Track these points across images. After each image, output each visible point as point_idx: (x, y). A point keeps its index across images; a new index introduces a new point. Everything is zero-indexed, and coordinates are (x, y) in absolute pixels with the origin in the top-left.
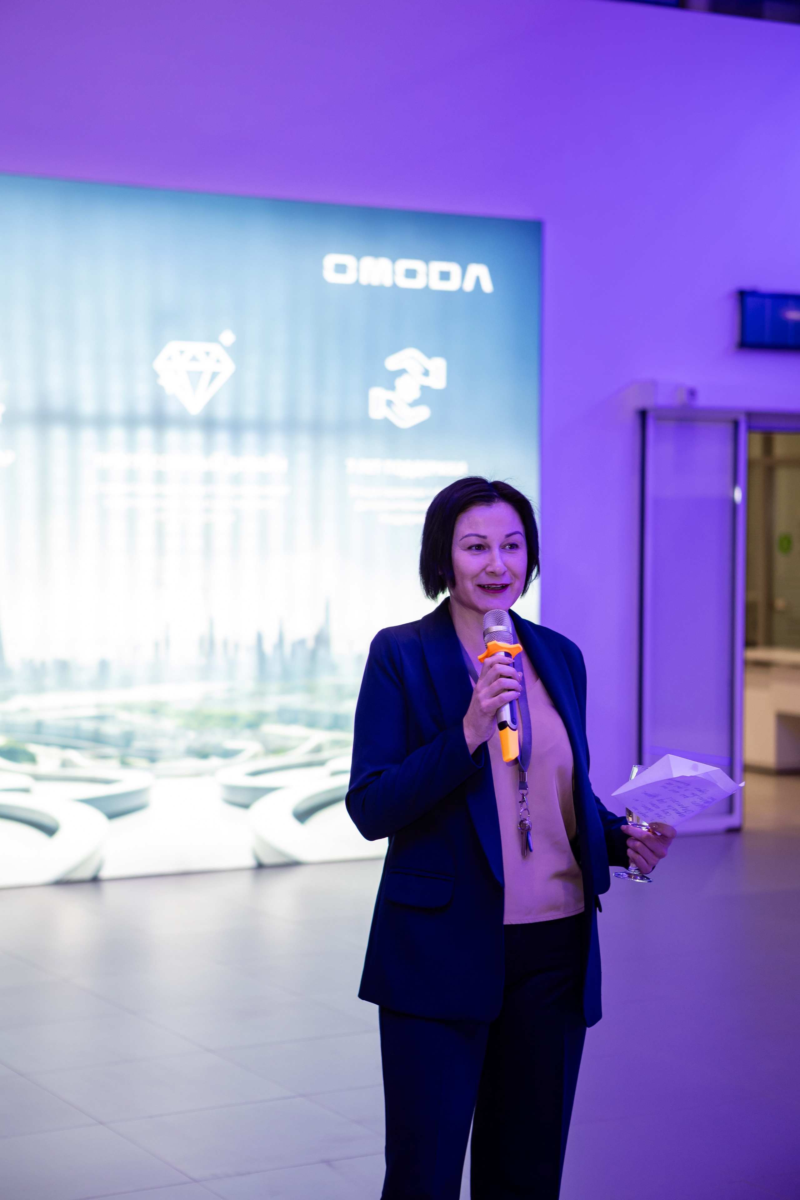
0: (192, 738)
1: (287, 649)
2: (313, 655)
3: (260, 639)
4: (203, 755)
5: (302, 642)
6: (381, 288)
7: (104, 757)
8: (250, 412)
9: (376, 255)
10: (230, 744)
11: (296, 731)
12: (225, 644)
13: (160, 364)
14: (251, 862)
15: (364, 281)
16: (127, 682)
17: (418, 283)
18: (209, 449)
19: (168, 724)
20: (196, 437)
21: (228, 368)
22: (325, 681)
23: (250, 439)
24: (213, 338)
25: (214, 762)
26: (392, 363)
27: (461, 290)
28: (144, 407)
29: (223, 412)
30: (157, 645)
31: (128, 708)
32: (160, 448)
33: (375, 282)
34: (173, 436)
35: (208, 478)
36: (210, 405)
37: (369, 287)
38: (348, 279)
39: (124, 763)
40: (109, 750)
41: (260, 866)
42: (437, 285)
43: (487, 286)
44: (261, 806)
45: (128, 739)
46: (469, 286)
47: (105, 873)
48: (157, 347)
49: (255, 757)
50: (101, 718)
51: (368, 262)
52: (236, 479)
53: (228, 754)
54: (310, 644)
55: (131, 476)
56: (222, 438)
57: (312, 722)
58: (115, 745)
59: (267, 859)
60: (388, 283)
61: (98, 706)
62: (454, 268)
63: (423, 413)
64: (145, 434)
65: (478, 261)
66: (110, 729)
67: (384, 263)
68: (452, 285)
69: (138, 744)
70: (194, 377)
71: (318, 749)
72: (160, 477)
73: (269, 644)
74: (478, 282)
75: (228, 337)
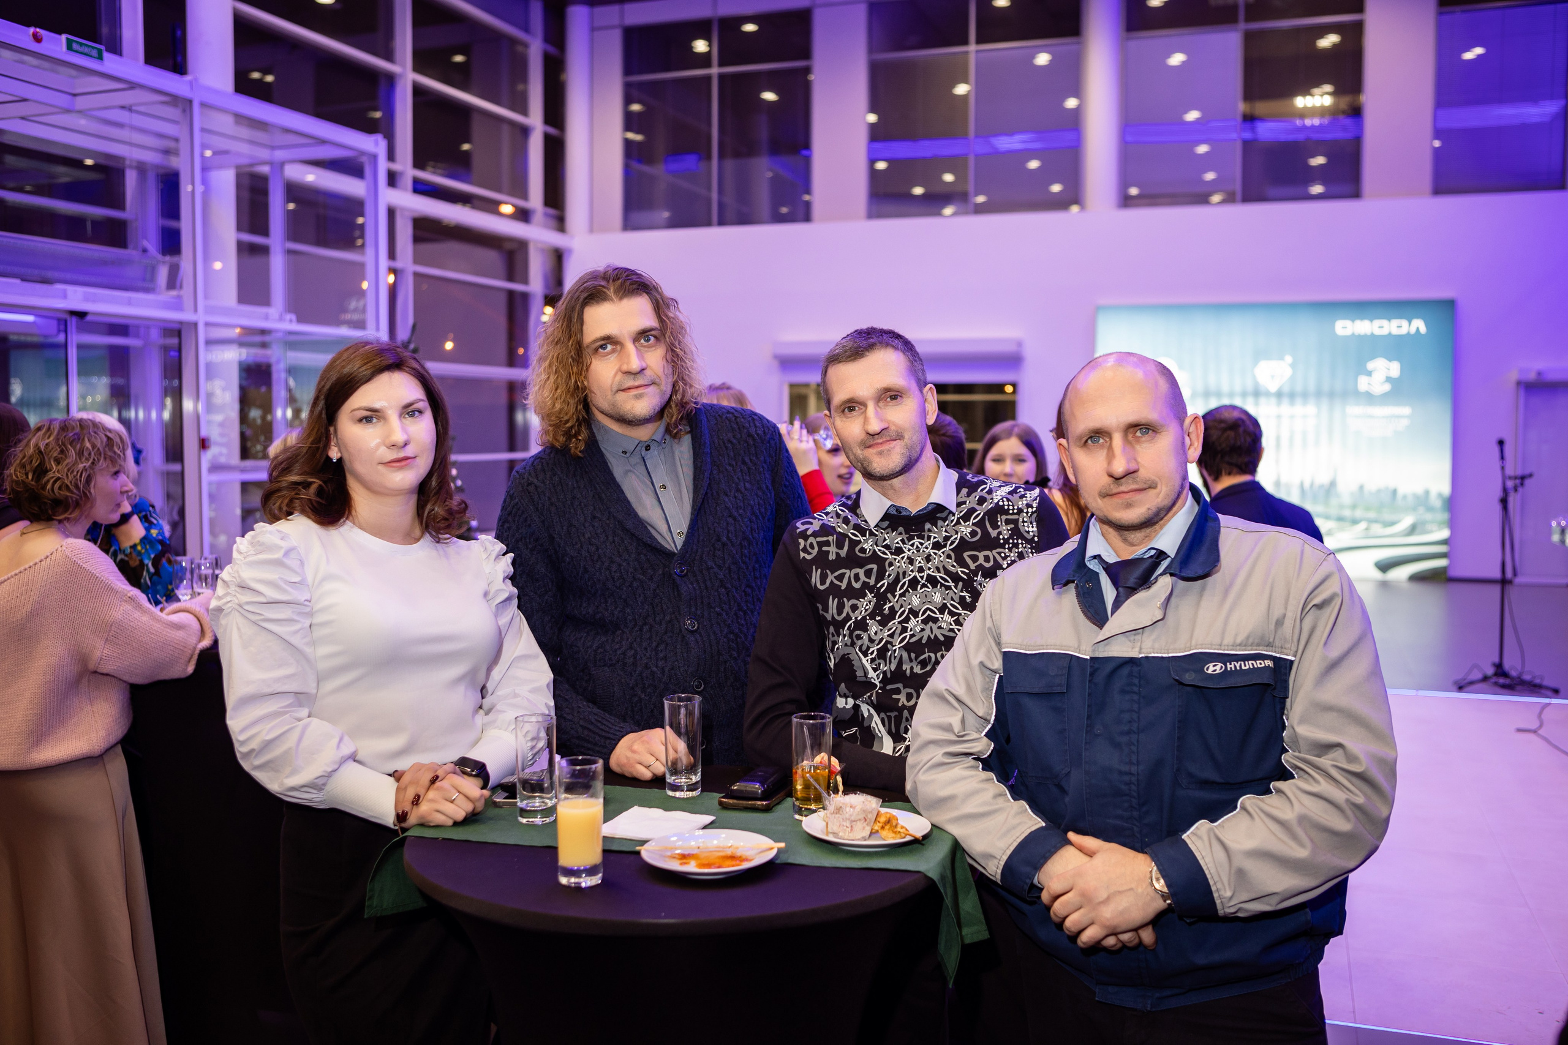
1: (1316, 487)
2: (1328, 490)
3: (1301, 484)
5: (1321, 486)
6: (1364, 335)
8: (1299, 388)
9: (1362, 319)
12: (1286, 484)
13: (1257, 370)
15: (1356, 333)
17: (1384, 331)
18: (1279, 404)
20: (1273, 400)
21: (1289, 372)
22: (1334, 501)
23: (1299, 401)
24: (1282, 358)
26: (1370, 365)
27: (1408, 333)
28: (1250, 387)
29: (1286, 389)
32: (1256, 405)
33: (1362, 332)
34: (1262, 400)
35: (1279, 417)
36: (1280, 387)
37: (1359, 336)
38: (1348, 332)
42: (1395, 331)
43: (1423, 329)
46: (1413, 330)
48: (1256, 361)
51: (1358, 323)
52: (1292, 417)
54: (1327, 485)
56: (1285, 400)
57: (1327, 518)
60: (1369, 333)
62: (1404, 323)
63: (1387, 387)
65: (1417, 318)
67: (1367, 323)
68: (1403, 331)
70: (1272, 377)
73: (1307, 485)
74: (1418, 328)
75: (1289, 359)
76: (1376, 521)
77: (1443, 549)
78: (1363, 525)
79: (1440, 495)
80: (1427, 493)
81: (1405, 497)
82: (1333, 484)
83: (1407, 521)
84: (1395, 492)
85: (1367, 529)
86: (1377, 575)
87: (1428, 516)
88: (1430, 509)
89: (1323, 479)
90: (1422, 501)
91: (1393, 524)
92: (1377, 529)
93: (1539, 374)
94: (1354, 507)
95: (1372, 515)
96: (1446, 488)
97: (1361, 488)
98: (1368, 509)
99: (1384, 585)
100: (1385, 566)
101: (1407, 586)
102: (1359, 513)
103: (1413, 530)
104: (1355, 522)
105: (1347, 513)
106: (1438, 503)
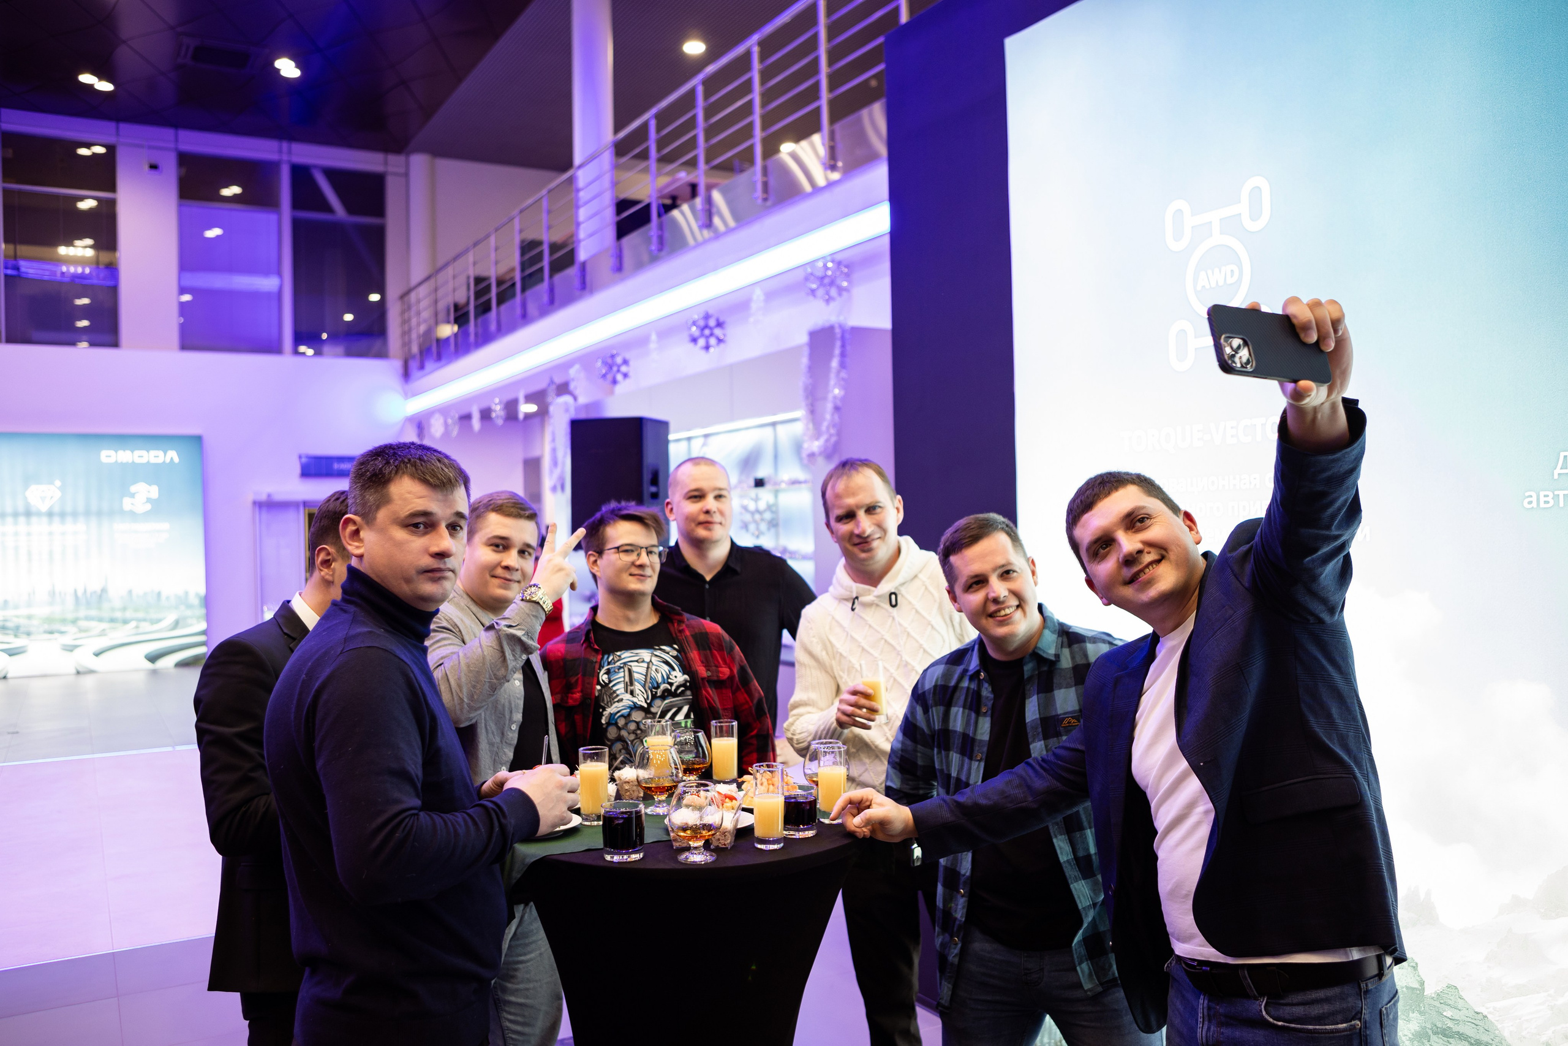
0: (46, 627)
1: (88, 595)
2: (100, 596)
3: (75, 591)
4: (51, 632)
5: (95, 592)
6: (127, 464)
7: (7, 634)
8: (69, 508)
9: (123, 449)
10: (63, 629)
11: (93, 624)
12: (60, 593)
13: (28, 494)
14: (74, 671)
15: (119, 461)
16: (16, 607)
17: (144, 460)
18: (51, 523)
19: (35, 622)
20: (45, 519)
21: (58, 494)
22: (105, 605)
23: (69, 519)
24: (51, 483)
25: (56, 635)
26: (133, 489)
27: (164, 462)
28: (21, 508)
29: (56, 509)
30: (29, 595)
31: (17, 617)
32: (28, 523)
33: (125, 461)
34: (34, 519)
35: (51, 534)
36: (51, 507)
37: (122, 464)
38: (112, 460)
39: (16, 636)
40: (9, 632)
41: (78, 673)
42: (153, 460)
43: (176, 460)
44: (77, 651)
45: (17, 628)
46: (168, 460)
47: (9, 676)
48: (26, 486)
49: (75, 633)
50: (5, 620)
51: (121, 453)
52: (63, 534)
53: (62, 633)
54: (99, 592)
55: (16, 534)
56: (56, 519)
57: (101, 620)
58: (12, 630)
59: (80, 669)
60: (130, 461)
61: (3, 616)
62: (161, 453)
63: (148, 507)
64: (22, 519)
65: (172, 449)
66: (9, 624)
67: (128, 453)
68: (160, 460)
69: (22, 629)
70: (43, 499)
71: (104, 630)
72: (29, 534)
73: (80, 593)
74: (172, 458)
75: (58, 483)
76: (144, 620)
77: (203, 638)
78: (133, 624)
79: (197, 595)
80: (187, 593)
81: (168, 598)
82: (104, 591)
83: (171, 618)
84: (159, 594)
85: (137, 627)
86: (149, 665)
87: (189, 613)
88: (189, 606)
89: (95, 586)
90: (183, 601)
91: (159, 621)
92: (146, 626)
93: (269, 496)
94: (124, 609)
95: (140, 615)
96: (202, 591)
97: (130, 592)
98: (136, 610)
99: (154, 672)
100: (153, 658)
101: (175, 671)
102: (129, 614)
103: (176, 624)
104: (125, 622)
105: (118, 615)
106: (196, 602)
